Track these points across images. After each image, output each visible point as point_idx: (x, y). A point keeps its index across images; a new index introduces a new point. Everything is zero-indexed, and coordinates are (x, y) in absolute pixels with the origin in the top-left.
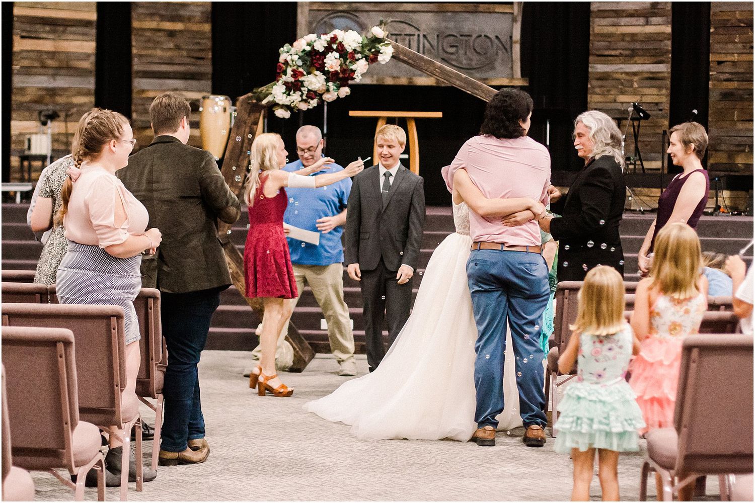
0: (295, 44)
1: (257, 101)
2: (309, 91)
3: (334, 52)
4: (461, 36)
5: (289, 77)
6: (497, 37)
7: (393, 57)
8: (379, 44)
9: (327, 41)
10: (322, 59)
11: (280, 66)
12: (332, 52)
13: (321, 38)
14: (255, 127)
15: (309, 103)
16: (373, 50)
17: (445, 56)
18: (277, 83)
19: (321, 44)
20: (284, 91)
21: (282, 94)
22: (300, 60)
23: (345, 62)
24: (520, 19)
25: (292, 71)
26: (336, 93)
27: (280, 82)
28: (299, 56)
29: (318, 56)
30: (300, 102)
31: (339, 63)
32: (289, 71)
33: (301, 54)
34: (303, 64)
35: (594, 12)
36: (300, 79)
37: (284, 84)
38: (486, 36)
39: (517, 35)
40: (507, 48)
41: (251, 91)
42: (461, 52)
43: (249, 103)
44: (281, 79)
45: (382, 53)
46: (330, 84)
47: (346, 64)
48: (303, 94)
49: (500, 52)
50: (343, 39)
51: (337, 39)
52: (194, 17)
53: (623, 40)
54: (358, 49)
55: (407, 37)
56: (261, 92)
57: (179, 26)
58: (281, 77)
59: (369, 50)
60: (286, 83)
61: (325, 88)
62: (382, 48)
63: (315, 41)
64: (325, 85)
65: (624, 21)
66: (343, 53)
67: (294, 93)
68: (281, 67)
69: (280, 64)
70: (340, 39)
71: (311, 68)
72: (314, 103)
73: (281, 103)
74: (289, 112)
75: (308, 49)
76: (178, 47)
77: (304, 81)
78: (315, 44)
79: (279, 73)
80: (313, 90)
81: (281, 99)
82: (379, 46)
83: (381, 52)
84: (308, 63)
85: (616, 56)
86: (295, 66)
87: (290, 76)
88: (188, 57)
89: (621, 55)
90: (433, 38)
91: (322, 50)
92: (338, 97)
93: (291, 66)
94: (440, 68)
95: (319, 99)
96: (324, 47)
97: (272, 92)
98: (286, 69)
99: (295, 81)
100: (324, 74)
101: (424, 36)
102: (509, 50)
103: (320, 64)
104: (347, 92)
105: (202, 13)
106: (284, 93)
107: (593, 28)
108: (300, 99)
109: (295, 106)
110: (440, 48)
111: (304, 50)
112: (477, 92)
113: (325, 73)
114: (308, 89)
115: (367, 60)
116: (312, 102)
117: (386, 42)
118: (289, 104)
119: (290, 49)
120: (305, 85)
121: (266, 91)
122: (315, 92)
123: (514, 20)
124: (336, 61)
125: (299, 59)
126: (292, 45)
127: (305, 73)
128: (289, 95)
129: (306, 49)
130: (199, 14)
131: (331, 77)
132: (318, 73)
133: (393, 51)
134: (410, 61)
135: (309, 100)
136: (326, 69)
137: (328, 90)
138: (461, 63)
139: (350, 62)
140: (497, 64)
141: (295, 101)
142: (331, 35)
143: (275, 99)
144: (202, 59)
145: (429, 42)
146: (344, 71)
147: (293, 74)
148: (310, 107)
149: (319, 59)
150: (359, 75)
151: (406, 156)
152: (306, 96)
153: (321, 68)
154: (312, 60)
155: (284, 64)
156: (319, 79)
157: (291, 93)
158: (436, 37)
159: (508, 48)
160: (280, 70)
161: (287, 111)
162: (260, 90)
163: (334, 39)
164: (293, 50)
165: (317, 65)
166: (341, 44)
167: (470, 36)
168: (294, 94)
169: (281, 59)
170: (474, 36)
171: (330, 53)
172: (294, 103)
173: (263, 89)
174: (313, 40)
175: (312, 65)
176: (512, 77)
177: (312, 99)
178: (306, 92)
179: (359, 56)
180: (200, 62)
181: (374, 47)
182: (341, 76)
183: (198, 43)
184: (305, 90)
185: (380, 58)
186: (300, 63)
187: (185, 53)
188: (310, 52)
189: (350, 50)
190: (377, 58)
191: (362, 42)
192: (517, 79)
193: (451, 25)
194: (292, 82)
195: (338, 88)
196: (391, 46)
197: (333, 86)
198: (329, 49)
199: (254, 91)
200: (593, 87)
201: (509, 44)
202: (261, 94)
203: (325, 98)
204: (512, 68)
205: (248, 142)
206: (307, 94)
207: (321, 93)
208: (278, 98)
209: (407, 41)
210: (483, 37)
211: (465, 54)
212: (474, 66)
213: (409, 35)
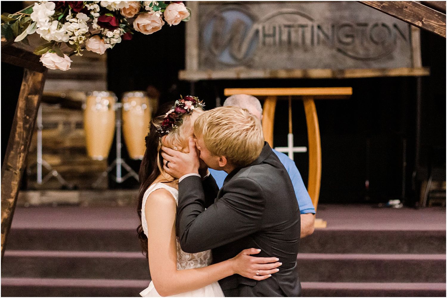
1: (7, 38)
2: (103, 11)
15: (106, 37)
17: (341, 46)
21: (49, 20)
26: (158, 14)
30: (87, 35)
38: (384, 25)
42: (357, 41)
48: (92, 18)
55: (300, 30)
56: (13, 21)
61: (135, 5)
67: (74, 17)
72: (115, 37)
73: (48, 38)
74: (66, 56)
80: (113, 8)
81: (47, 29)
92: (166, 26)
95: (126, 29)
97: (33, 17)
102: (407, 37)
104: (181, 13)
108: (87, 29)
109: (77, 45)
110: (336, 39)
114: (101, 8)
116: (109, 34)
118: (65, 39)
121: (22, 18)
122: (117, 14)
128: (63, 21)
135: (106, 31)
137: (142, 10)
138: (357, 53)
140: (396, 54)
141: (76, 33)
144: (97, 59)
145: (324, 33)
148: (110, 47)
151: (303, 149)
152: (99, 23)
158: (330, 27)
162: (11, 16)
167: (366, 25)
170: (371, 25)
172: (75, 38)
176: (412, 66)
177: (112, 29)
178: (98, 15)
180: (95, 63)
192: (418, 69)
195: (164, 5)
202: (14, 24)
203: (138, 24)
204: (412, 58)
205: (24, 125)
206: (99, 18)
207: (130, 17)
208: (42, 29)
209: (300, 33)
210: (380, 26)
211: (362, 43)
212: (372, 56)
213: (303, 26)
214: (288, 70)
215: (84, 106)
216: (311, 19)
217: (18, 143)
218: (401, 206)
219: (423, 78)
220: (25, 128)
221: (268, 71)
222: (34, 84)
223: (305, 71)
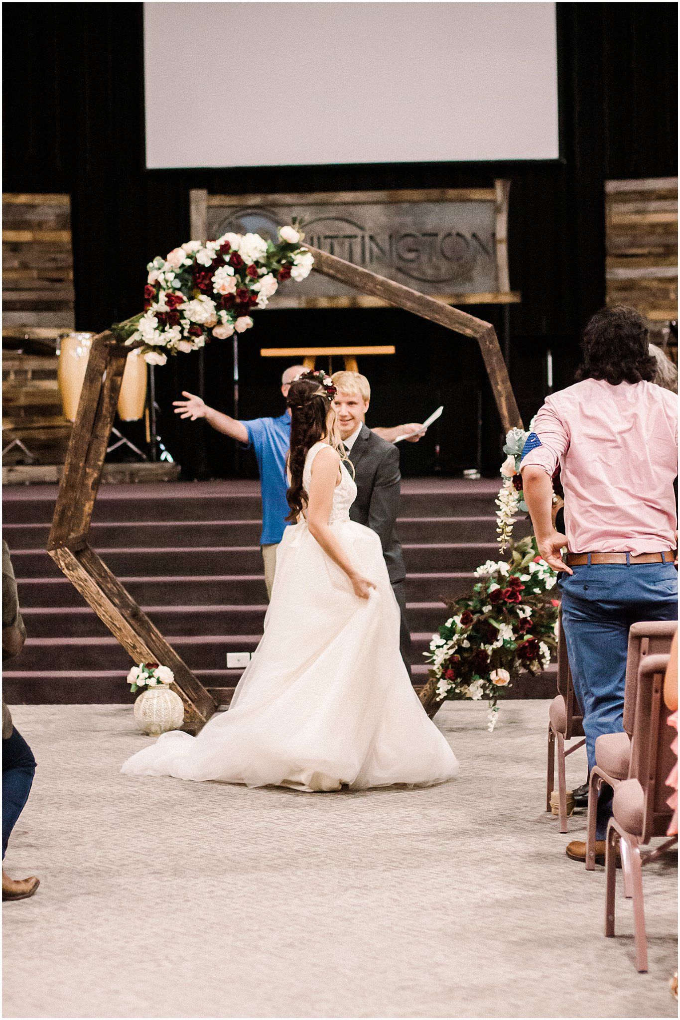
0: (169, 256)
1: (117, 341)
2: (192, 324)
3: (226, 267)
4: (424, 235)
5: (161, 306)
6: (474, 236)
7: (314, 270)
8: (292, 251)
9: (216, 251)
10: (209, 276)
11: (148, 289)
12: (223, 267)
13: (207, 246)
14: (119, 379)
15: (193, 341)
16: (284, 262)
17: (401, 264)
18: (145, 315)
19: (207, 256)
20: (156, 325)
21: (153, 330)
22: (177, 280)
23: (243, 280)
24: (505, 208)
25: (166, 296)
26: (232, 327)
27: (150, 312)
28: (176, 274)
29: (203, 273)
30: (180, 340)
31: (235, 282)
32: (162, 296)
33: (178, 271)
34: (182, 285)
35: (610, 195)
36: (179, 308)
37: (155, 316)
38: (458, 235)
39: (502, 231)
40: (488, 249)
41: (108, 327)
42: (424, 258)
43: (106, 346)
44: (151, 308)
45: (296, 265)
46: (223, 313)
47: (245, 284)
48: (183, 329)
49: (479, 257)
50: (239, 247)
51: (230, 248)
52: (46, 222)
53: (652, 233)
54: (262, 261)
55: (347, 241)
56: (123, 328)
57: (26, 236)
58: (151, 305)
59: (279, 262)
60: (158, 315)
61: (215, 319)
62: (297, 258)
63: (198, 251)
64: (215, 316)
65: (654, 205)
66: (239, 267)
67: (171, 328)
68: (151, 292)
69: (147, 286)
70: (234, 247)
71: (195, 290)
72: (200, 342)
73: (152, 343)
74: (164, 355)
75: (189, 262)
76: (24, 266)
77: (184, 310)
78: (198, 256)
79: (148, 300)
80: (199, 322)
81: (152, 337)
82: (292, 255)
83: (295, 263)
84: (189, 284)
85: (642, 255)
86: (169, 289)
87: (164, 303)
88: (39, 278)
89: (650, 254)
90: (383, 240)
91: (208, 264)
92: (236, 332)
93: (164, 290)
94: (382, 284)
95: (208, 336)
96: (211, 259)
97: (139, 328)
98: (158, 295)
99: (172, 310)
100: (213, 299)
101: (371, 238)
102: (491, 252)
103: (206, 285)
104: (248, 324)
105: (58, 216)
106: (156, 329)
107: (610, 217)
108: (180, 337)
109: (173, 348)
110: (394, 254)
111: (183, 266)
112: (438, 317)
113: (214, 297)
114: (191, 322)
115: (275, 276)
116: (197, 340)
117: (302, 249)
118: (164, 344)
119: (163, 265)
120: (186, 316)
121: (130, 327)
122: (201, 326)
123: (497, 210)
124: (229, 279)
125: (175, 278)
126: (165, 258)
127: (185, 298)
128: (163, 331)
129: (185, 264)
130: (52, 218)
131: (222, 302)
132: (203, 297)
133: (313, 262)
134: (339, 276)
135: (193, 338)
136: (215, 291)
137: (219, 323)
138: (424, 273)
139: (251, 281)
140: (476, 273)
141: (173, 341)
142: (221, 241)
143: (144, 339)
144: (60, 280)
145: (377, 245)
146: (242, 293)
147: (168, 301)
148: (196, 348)
149: (204, 278)
150: (265, 298)
152: (188, 332)
153: (208, 291)
154: (195, 279)
155: (153, 286)
156: (207, 307)
157: (167, 328)
158: (387, 237)
159: (490, 248)
160: (149, 295)
161: (161, 355)
162: (120, 325)
163: (226, 248)
164: (167, 266)
165: (202, 286)
166: (236, 255)
167: (436, 235)
168: (171, 330)
169: (151, 280)
170: (441, 234)
171: (220, 268)
172: (171, 343)
173: (126, 324)
174: (195, 251)
175: (195, 285)
176: (497, 291)
177: (198, 336)
178: (188, 327)
179: (263, 270)
180: (58, 285)
181: (286, 257)
182: (238, 300)
183: (54, 260)
184: (186, 323)
185: (294, 272)
186: (177, 284)
187: (35, 274)
188: (190, 267)
189: (249, 262)
190: (290, 272)
191: (267, 250)
192: (506, 294)
193: (409, 220)
194: (166, 313)
195: (235, 318)
196: (309, 255)
197: (227, 316)
198: (218, 262)
199: (113, 327)
200: (613, 301)
201: (491, 244)
202: (123, 331)
203: (216, 333)
204: (497, 279)
205: (110, 401)
206: (189, 329)
207: (210, 327)
208: (148, 337)
209: (347, 245)
210: (454, 236)
211: (430, 260)
212: (443, 277)
213: (350, 237)
214: (331, 298)
215: (58, 352)
216: (361, 228)
217: (105, 416)
218: (479, 476)
219: (512, 305)
220: (111, 404)
221: (304, 298)
222: (117, 367)
223: (354, 299)
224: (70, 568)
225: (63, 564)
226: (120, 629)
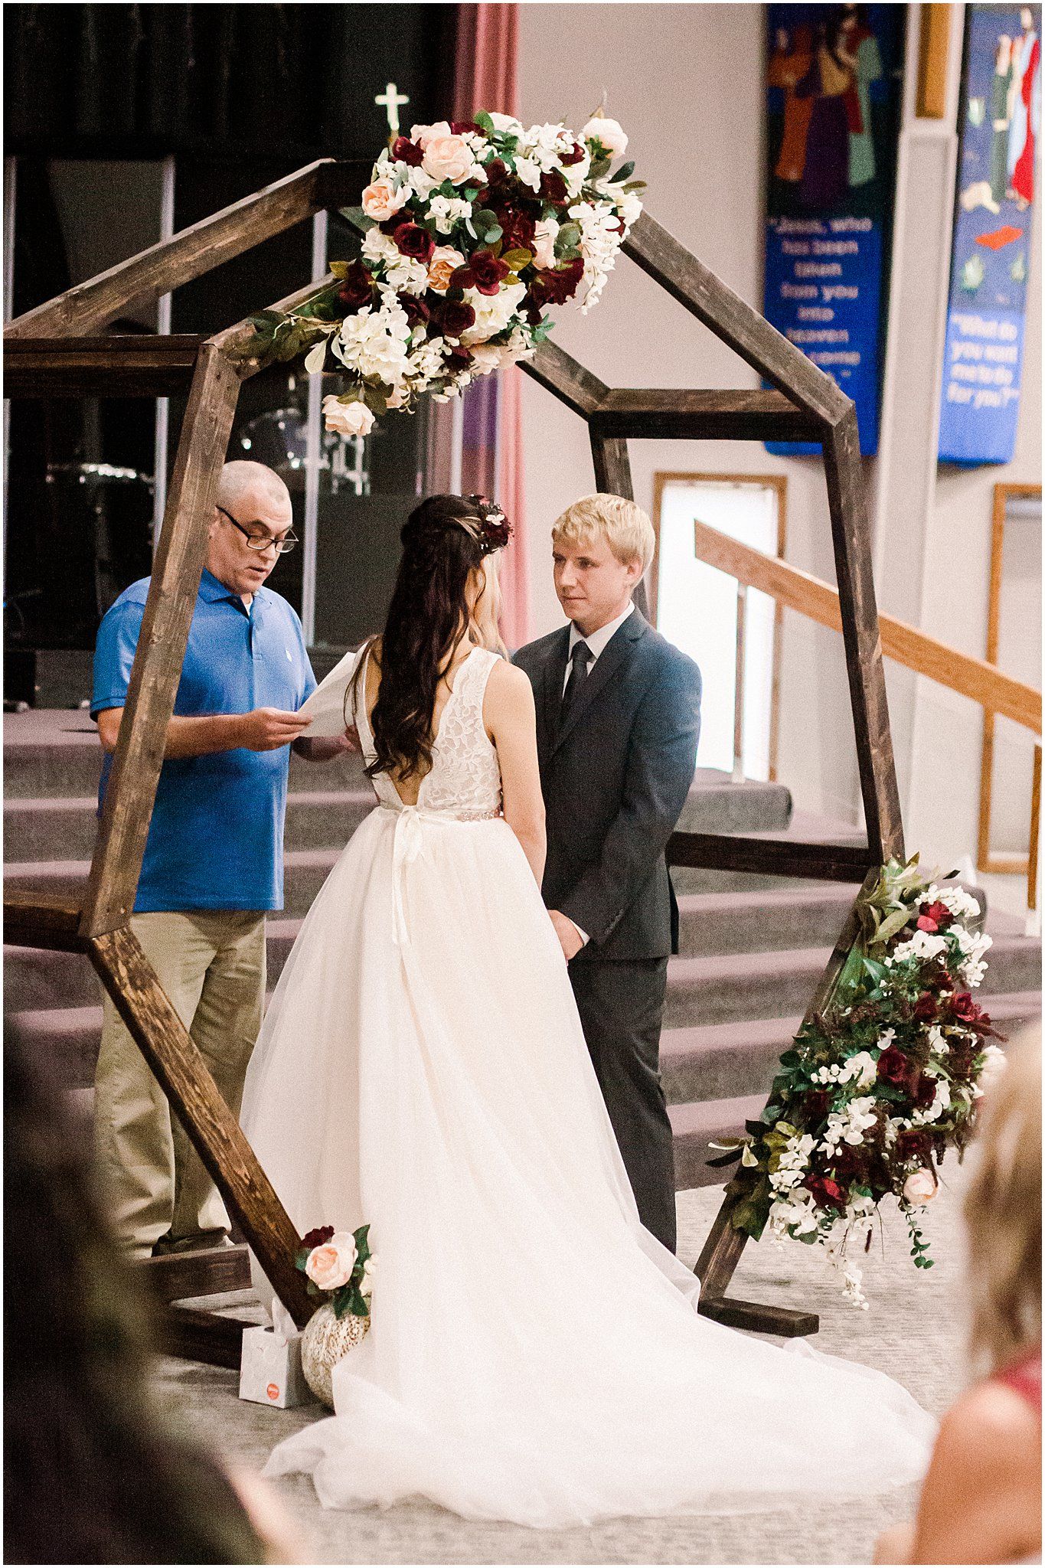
43: (238, 370)
60: (404, 302)
67: (429, 339)
96: (542, 175)
202: (290, 332)
224: (139, 983)
225: (123, 972)
226: (226, 1142)
